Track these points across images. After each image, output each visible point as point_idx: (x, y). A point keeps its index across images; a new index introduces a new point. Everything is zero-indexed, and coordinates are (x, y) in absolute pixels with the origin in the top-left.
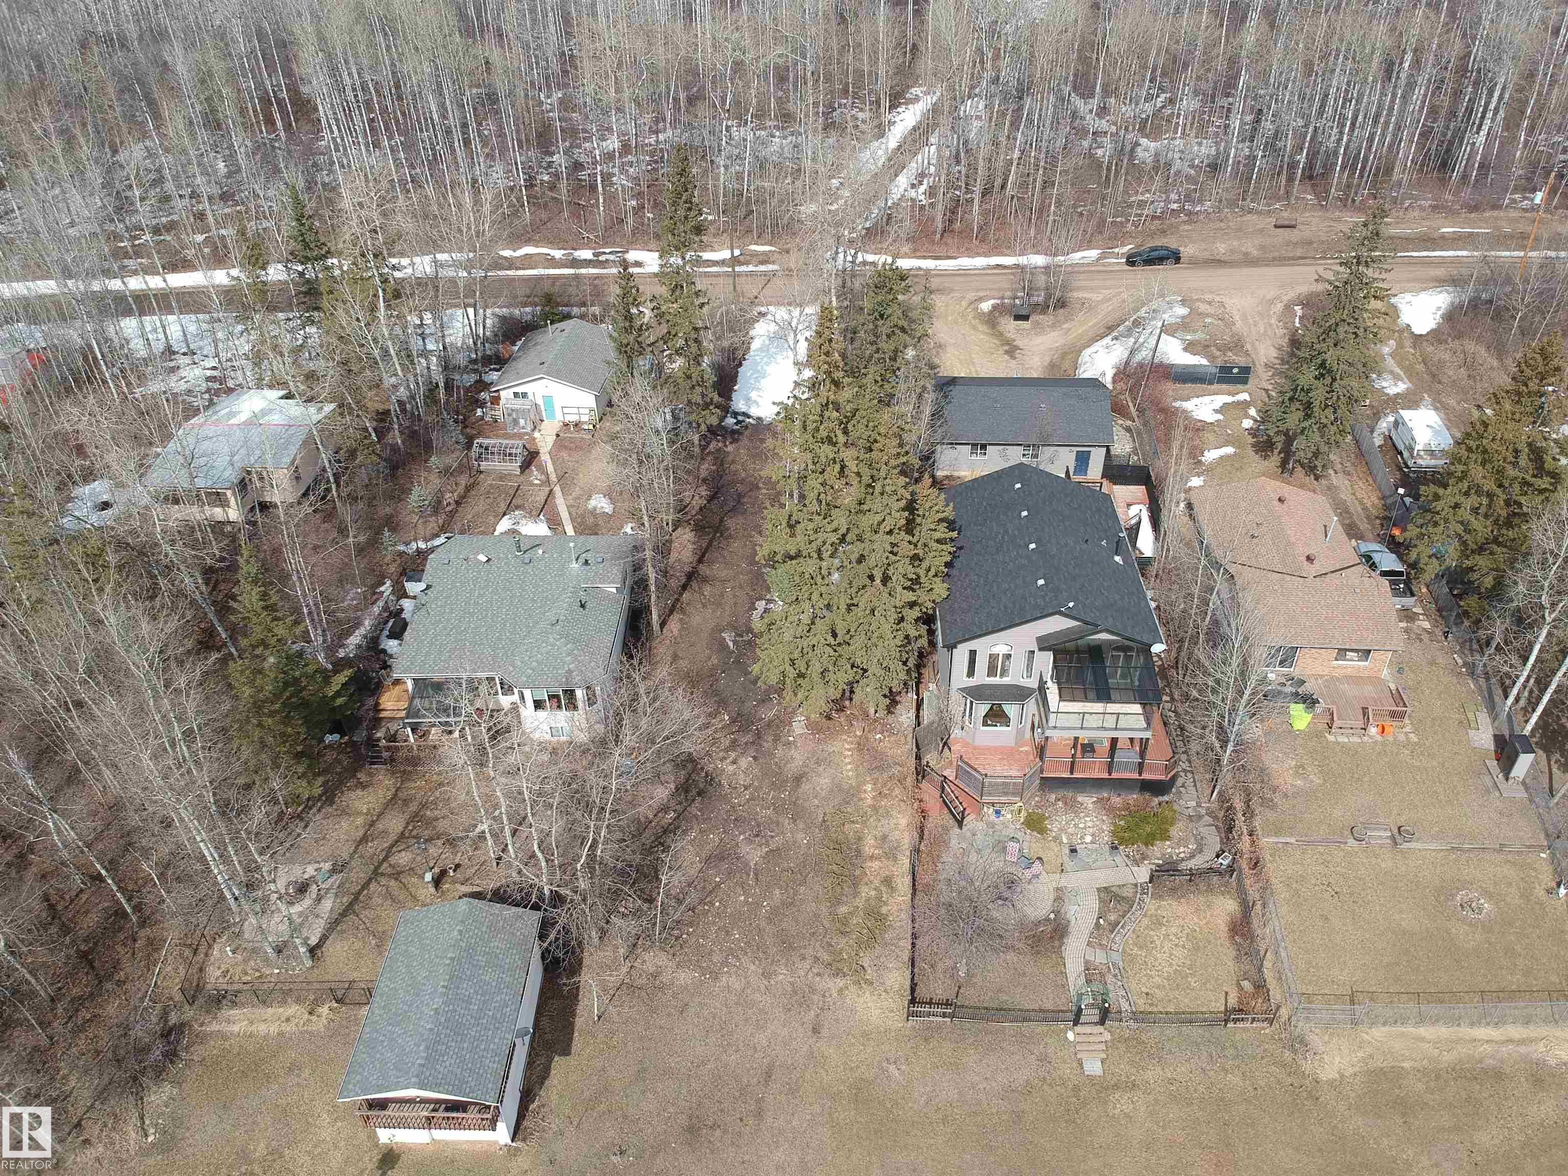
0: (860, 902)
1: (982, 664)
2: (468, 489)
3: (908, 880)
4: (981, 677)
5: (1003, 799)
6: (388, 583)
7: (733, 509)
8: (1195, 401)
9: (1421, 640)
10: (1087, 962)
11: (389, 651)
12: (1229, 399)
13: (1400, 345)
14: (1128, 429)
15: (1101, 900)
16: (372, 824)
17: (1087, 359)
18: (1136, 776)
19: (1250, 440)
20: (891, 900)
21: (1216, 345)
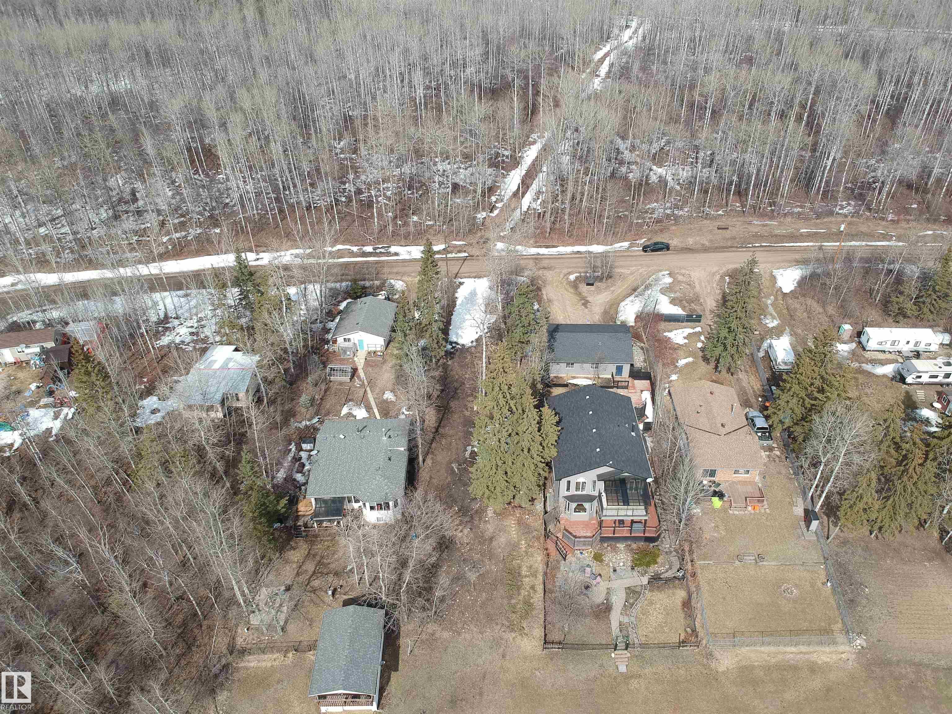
0: (521, 598)
1: (573, 486)
2: (326, 391)
3: (542, 587)
4: (573, 491)
5: (584, 548)
6: (293, 444)
7: (453, 397)
8: (675, 332)
9: (775, 461)
10: (620, 622)
11: (298, 479)
12: (691, 331)
13: (776, 299)
14: (642, 348)
15: (627, 593)
16: (300, 567)
17: (622, 308)
18: (642, 535)
19: (701, 354)
20: (535, 596)
21: (686, 300)
